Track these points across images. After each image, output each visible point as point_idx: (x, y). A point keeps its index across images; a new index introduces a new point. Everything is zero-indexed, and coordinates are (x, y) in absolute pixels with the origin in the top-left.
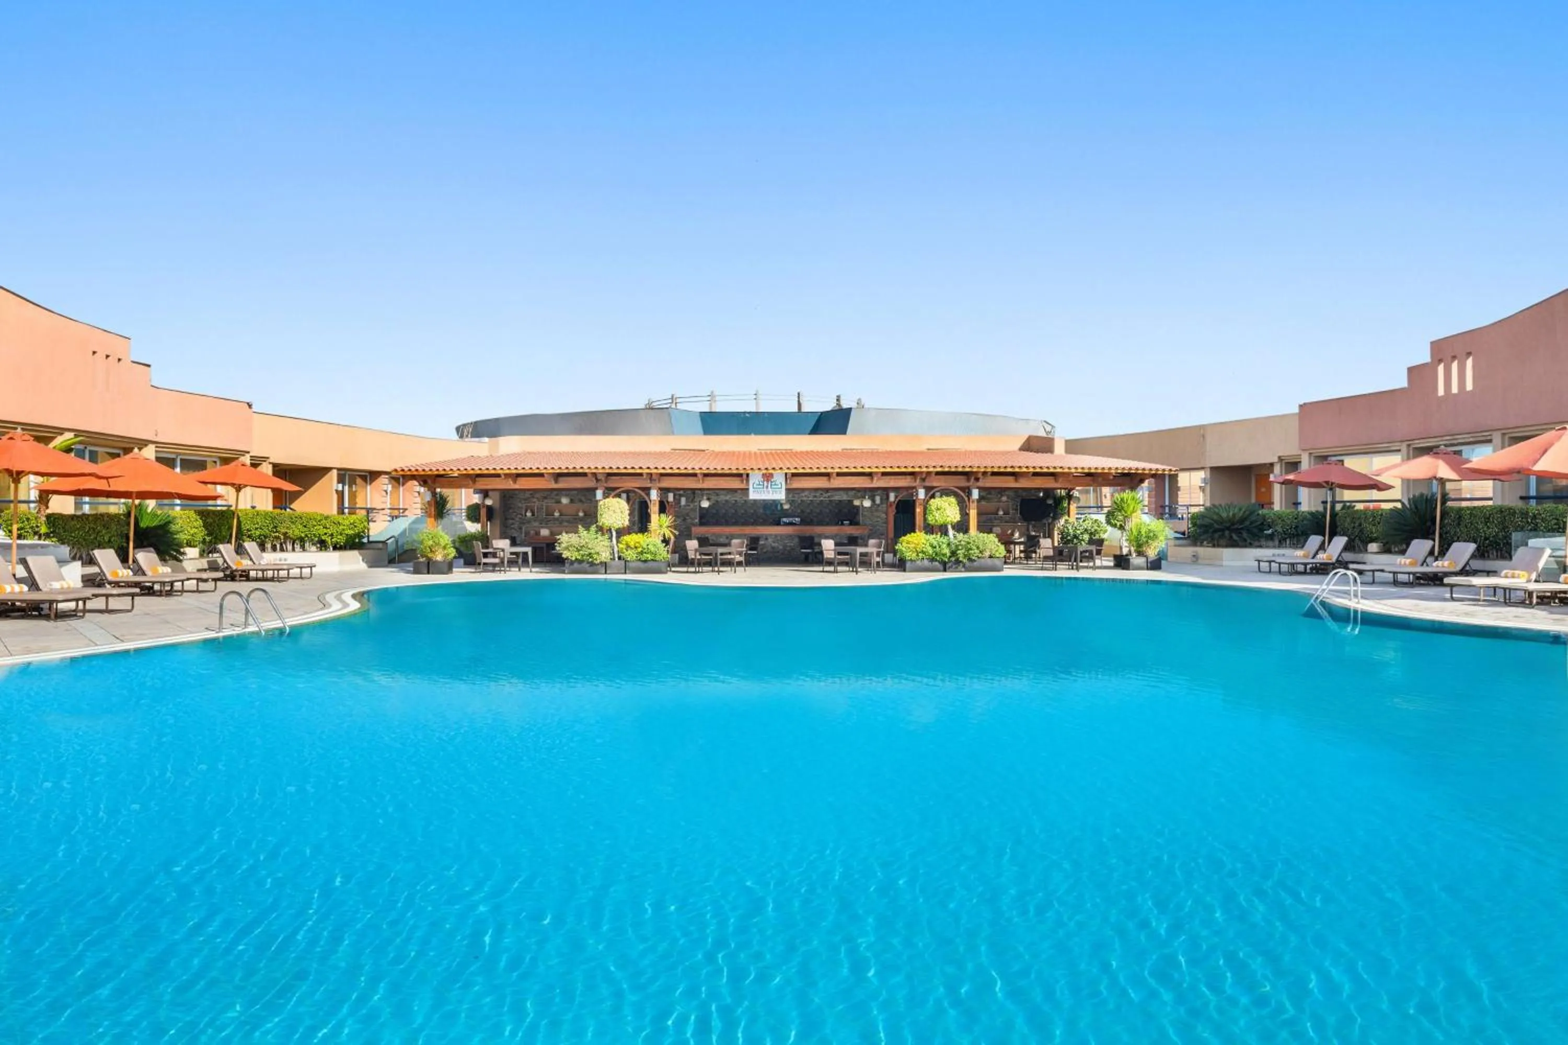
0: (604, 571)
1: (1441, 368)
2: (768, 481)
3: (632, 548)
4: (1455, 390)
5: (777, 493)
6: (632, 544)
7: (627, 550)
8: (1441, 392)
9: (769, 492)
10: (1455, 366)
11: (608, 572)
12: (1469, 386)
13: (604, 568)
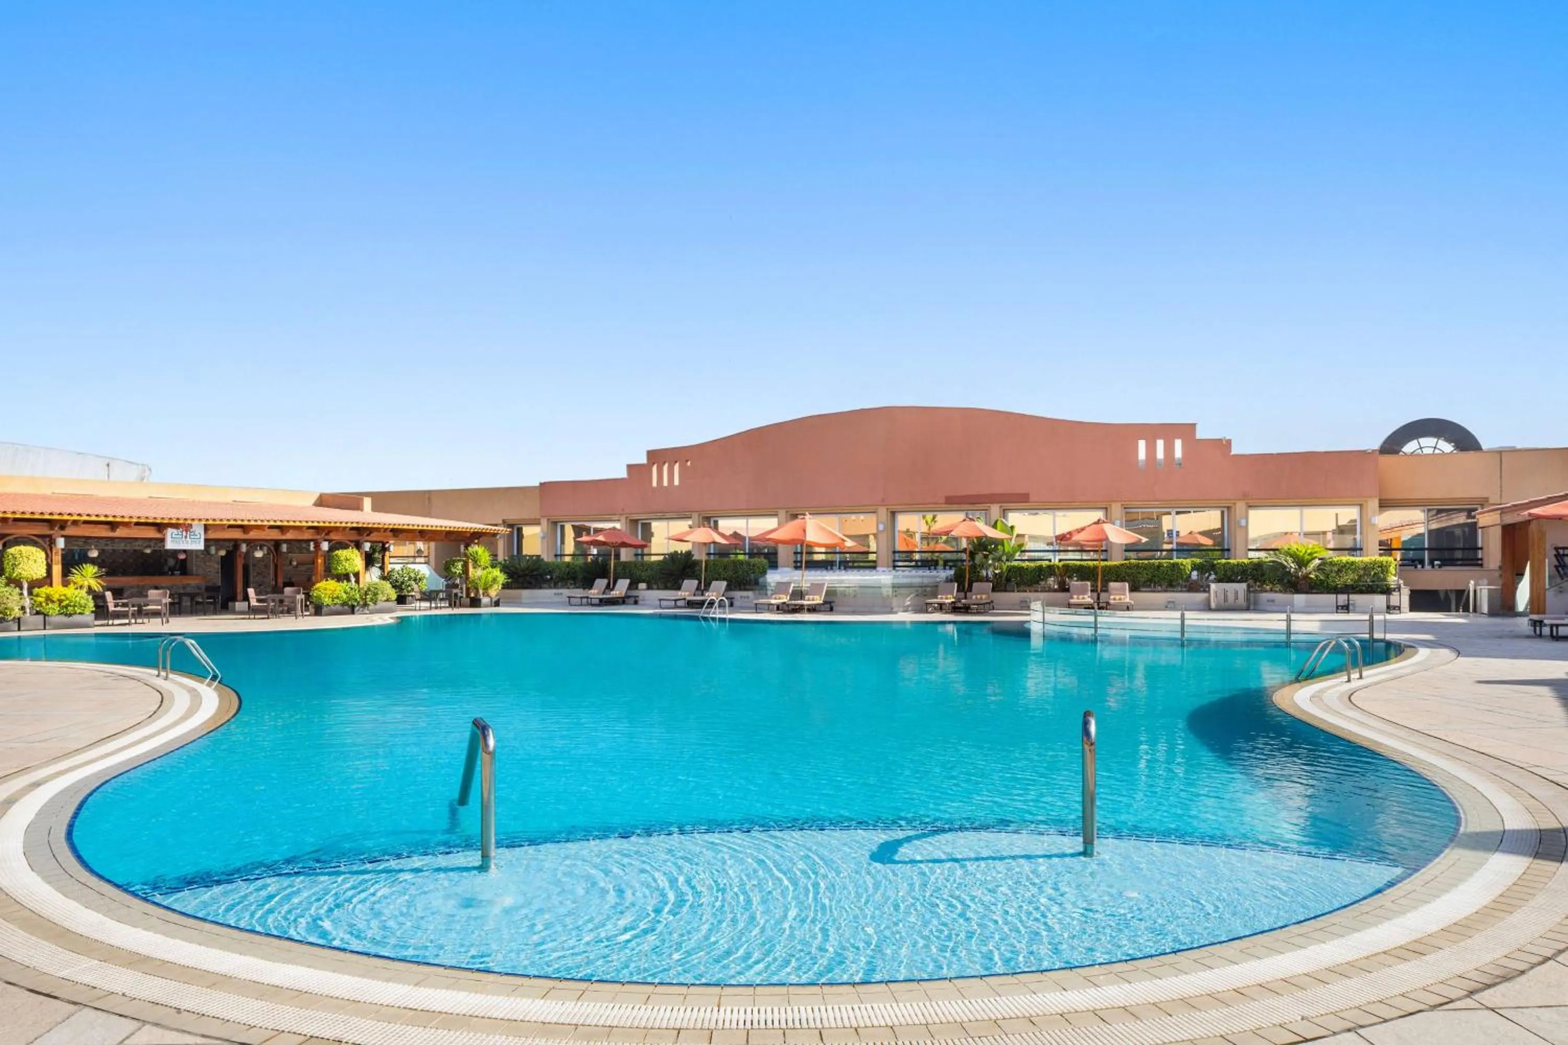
0: (16, 628)
1: (655, 468)
2: (187, 531)
3: (53, 602)
4: (665, 483)
5: (196, 543)
6: (56, 597)
7: (47, 604)
8: (655, 484)
9: (187, 542)
10: (666, 467)
11: (22, 628)
12: (676, 482)
13: (17, 624)
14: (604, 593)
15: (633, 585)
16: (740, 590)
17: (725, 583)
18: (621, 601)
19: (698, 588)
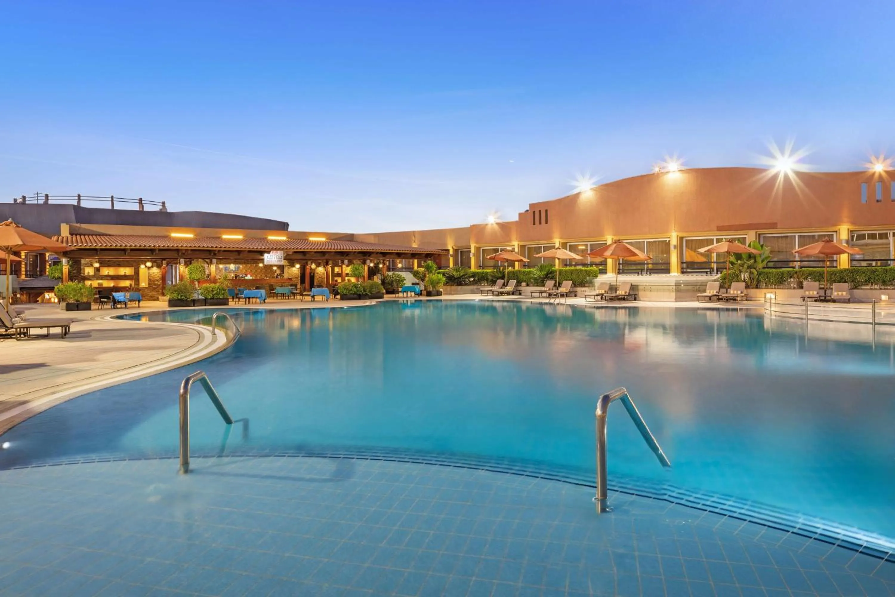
14: (501, 288)
15: (519, 283)
16: (581, 287)
17: (571, 282)
18: (511, 293)
19: (555, 285)
